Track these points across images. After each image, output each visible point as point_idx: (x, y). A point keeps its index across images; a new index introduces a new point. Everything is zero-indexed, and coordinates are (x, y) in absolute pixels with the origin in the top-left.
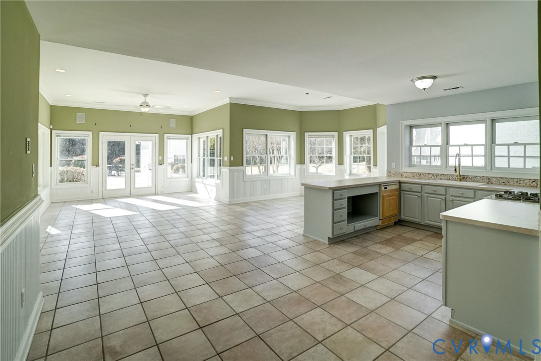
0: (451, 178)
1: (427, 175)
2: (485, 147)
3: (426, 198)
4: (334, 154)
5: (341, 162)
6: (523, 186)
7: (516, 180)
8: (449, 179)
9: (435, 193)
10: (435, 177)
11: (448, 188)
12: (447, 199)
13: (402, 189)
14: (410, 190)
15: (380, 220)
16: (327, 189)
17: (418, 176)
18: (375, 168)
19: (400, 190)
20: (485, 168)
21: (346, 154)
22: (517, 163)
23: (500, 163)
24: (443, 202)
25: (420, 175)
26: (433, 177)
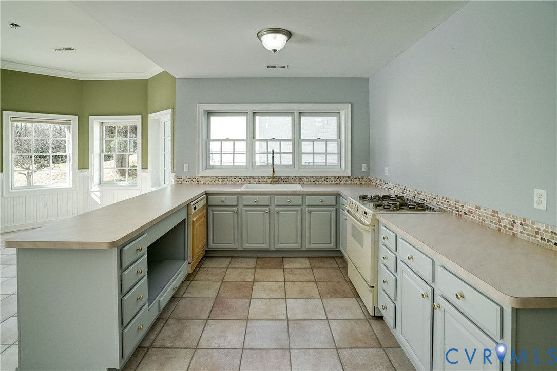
0: (261, 180)
1: (233, 179)
2: (292, 143)
3: (244, 213)
4: (70, 150)
5: (83, 163)
6: (330, 184)
7: (324, 179)
8: (259, 183)
9: (257, 204)
10: (243, 180)
11: (272, 196)
12: (272, 211)
13: (209, 204)
14: (223, 204)
15: (189, 264)
16: (105, 247)
17: (221, 180)
18: (144, 172)
19: (207, 206)
20: (293, 166)
21: (93, 152)
22: (320, 160)
23: (306, 160)
24: (267, 216)
25: (223, 180)
26: (240, 182)
